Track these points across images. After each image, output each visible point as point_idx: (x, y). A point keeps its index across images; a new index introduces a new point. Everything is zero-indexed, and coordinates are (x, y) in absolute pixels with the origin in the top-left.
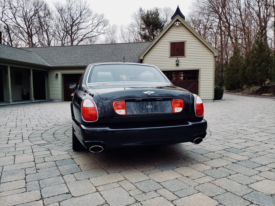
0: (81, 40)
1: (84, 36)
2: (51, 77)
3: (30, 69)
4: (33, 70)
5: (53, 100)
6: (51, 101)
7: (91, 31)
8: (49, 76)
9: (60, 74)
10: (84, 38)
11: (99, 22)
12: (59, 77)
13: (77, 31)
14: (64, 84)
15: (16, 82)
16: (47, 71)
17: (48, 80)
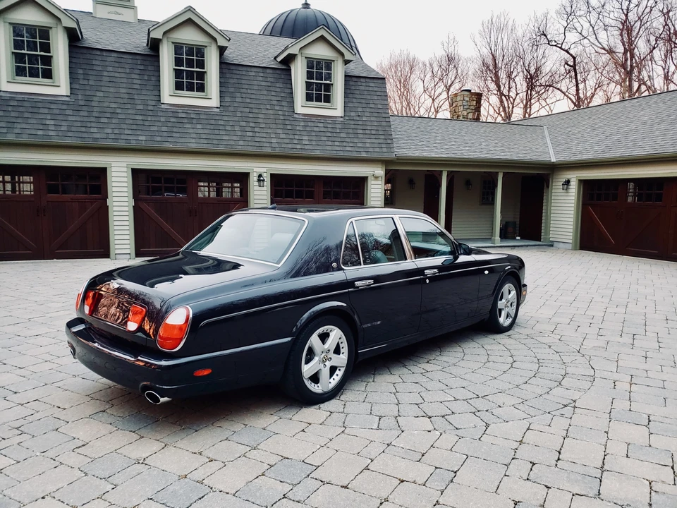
2: (556, 187)
3: (498, 173)
4: (505, 174)
5: (555, 244)
6: (551, 245)
8: (552, 186)
9: (575, 179)
12: (571, 187)
14: (584, 205)
15: (483, 198)
16: (548, 175)
17: (547, 196)
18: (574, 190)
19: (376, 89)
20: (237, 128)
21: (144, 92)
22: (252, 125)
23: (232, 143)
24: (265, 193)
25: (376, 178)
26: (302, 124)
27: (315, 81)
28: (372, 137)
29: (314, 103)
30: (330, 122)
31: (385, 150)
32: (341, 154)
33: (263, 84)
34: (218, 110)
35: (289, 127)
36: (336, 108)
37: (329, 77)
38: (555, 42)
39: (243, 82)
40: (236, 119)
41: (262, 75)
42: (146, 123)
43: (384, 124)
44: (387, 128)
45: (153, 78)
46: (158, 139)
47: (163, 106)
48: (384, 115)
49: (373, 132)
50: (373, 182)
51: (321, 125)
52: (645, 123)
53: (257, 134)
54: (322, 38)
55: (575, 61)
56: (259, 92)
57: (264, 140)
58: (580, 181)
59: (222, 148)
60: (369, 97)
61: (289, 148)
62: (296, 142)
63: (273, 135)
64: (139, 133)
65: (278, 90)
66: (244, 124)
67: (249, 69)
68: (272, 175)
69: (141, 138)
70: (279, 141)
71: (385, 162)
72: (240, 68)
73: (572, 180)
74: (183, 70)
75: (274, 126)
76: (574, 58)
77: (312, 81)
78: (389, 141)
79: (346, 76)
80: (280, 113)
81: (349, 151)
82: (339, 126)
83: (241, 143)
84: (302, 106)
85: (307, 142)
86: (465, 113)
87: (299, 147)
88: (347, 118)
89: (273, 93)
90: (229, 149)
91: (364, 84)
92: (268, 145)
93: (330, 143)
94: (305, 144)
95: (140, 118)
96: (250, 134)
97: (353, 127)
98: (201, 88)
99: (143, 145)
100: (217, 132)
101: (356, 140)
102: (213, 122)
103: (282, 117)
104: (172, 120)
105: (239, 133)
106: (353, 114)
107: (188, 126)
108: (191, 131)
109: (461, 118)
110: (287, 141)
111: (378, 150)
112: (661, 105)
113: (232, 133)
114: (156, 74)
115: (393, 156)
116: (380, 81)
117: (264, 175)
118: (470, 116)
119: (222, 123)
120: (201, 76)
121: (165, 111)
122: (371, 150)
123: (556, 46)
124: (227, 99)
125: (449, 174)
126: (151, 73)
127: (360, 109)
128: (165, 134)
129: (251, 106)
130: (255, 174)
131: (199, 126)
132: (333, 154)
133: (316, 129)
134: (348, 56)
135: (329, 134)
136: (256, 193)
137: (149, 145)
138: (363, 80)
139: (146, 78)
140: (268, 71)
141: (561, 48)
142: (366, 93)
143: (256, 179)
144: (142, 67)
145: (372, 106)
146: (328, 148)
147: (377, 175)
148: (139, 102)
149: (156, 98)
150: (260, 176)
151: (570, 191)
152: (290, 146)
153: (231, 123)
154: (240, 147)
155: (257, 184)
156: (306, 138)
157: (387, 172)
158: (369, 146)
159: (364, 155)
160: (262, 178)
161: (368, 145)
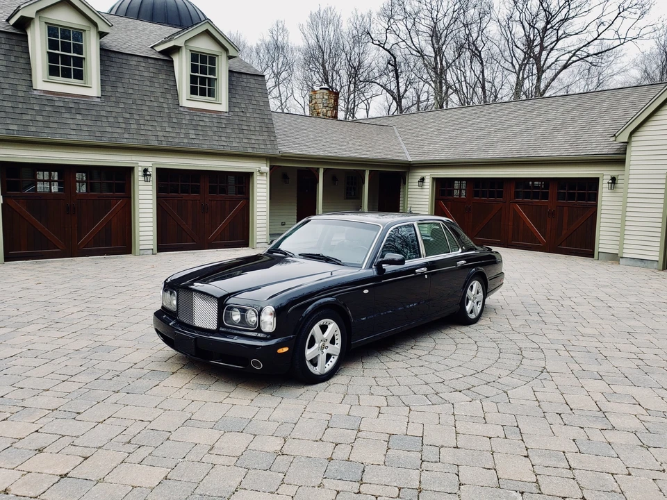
0: (565, 67)
1: (574, 55)
2: (412, 184)
3: (365, 171)
7: (596, 39)
8: (408, 183)
9: (429, 177)
10: (574, 58)
11: (621, 10)
12: (425, 184)
13: (554, 44)
14: (437, 200)
15: (347, 193)
16: (405, 172)
17: (404, 191)
18: (428, 187)
19: (257, 86)
20: (121, 120)
21: (12, 75)
22: (136, 117)
23: (115, 135)
24: (150, 188)
25: (262, 174)
26: (188, 117)
27: (199, 75)
28: (257, 133)
29: (198, 97)
30: (215, 116)
31: (269, 147)
32: (228, 150)
33: (146, 74)
34: (99, 100)
35: (175, 120)
36: (221, 103)
37: (213, 71)
38: (379, 41)
39: (124, 71)
40: (119, 110)
41: (143, 64)
42: (18, 111)
43: (266, 121)
44: (270, 126)
45: (22, 61)
46: (33, 129)
47: (35, 92)
48: (266, 112)
49: (258, 129)
50: (259, 178)
51: (207, 119)
52: (482, 129)
53: (142, 127)
54: (207, 33)
55: (395, 61)
56: (141, 83)
57: (150, 133)
58: (434, 179)
59: (105, 141)
60: (250, 94)
61: (176, 142)
62: (182, 136)
63: (158, 129)
64: (9, 121)
65: (161, 81)
66: (127, 116)
67: (129, 58)
68: (158, 170)
69: (12, 127)
70: (165, 134)
71: (269, 159)
72: (120, 56)
73: (427, 177)
74: (59, 54)
75: (159, 119)
76: (395, 58)
77: (196, 74)
78: (272, 138)
79: (229, 71)
80: (165, 105)
81: (235, 146)
82: (224, 121)
83: (126, 136)
84: (186, 100)
85: (194, 137)
86: (325, 110)
87: (186, 141)
88: (231, 113)
89: (157, 85)
90: (113, 143)
91: (245, 80)
92: (153, 138)
93: (217, 138)
94: (193, 139)
95: (10, 104)
96: (135, 127)
97: (237, 122)
98: (79, 75)
99: (16, 135)
100: (99, 123)
101: (241, 136)
102: (94, 113)
103: (166, 110)
104: (48, 108)
105: (124, 126)
106: (237, 109)
107: (67, 116)
108: (70, 121)
109: (321, 115)
110: (174, 135)
111: (263, 146)
112: (493, 114)
113: (116, 125)
114: (25, 56)
115: (276, 153)
116: (260, 79)
117: (150, 169)
118: (329, 114)
119: (103, 113)
120: (79, 62)
121: (39, 98)
122: (256, 146)
123: (379, 45)
124: (108, 88)
125: (326, 171)
126: (19, 54)
127: (243, 105)
128: (41, 124)
129: (133, 96)
130: (140, 169)
131: (79, 117)
132: (220, 149)
133: (202, 123)
134: (232, 52)
135: (215, 129)
136: (141, 188)
137: (22, 136)
138: (244, 76)
139: (13, 59)
140: (150, 61)
141: (383, 48)
142: (247, 89)
143: (141, 173)
144: (7, 47)
145: (254, 102)
146: (215, 143)
147: (263, 171)
148: (7, 86)
149: (27, 83)
150: (145, 171)
151: (425, 187)
152: (177, 140)
153: (114, 114)
154: (125, 140)
155: (143, 178)
156: (192, 132)
157: (271, 168)
158: (254, 143)
159: (250, 150)
160: (148, 173)
161: (253, 141)
